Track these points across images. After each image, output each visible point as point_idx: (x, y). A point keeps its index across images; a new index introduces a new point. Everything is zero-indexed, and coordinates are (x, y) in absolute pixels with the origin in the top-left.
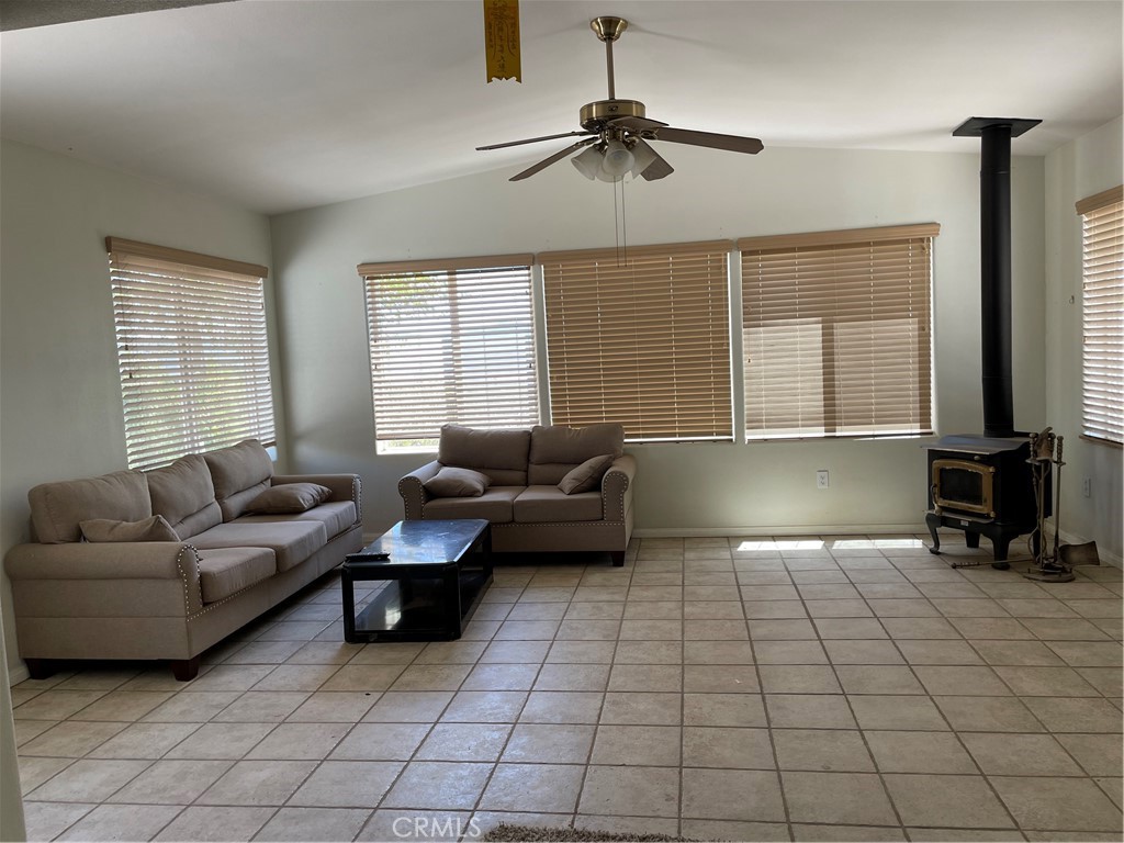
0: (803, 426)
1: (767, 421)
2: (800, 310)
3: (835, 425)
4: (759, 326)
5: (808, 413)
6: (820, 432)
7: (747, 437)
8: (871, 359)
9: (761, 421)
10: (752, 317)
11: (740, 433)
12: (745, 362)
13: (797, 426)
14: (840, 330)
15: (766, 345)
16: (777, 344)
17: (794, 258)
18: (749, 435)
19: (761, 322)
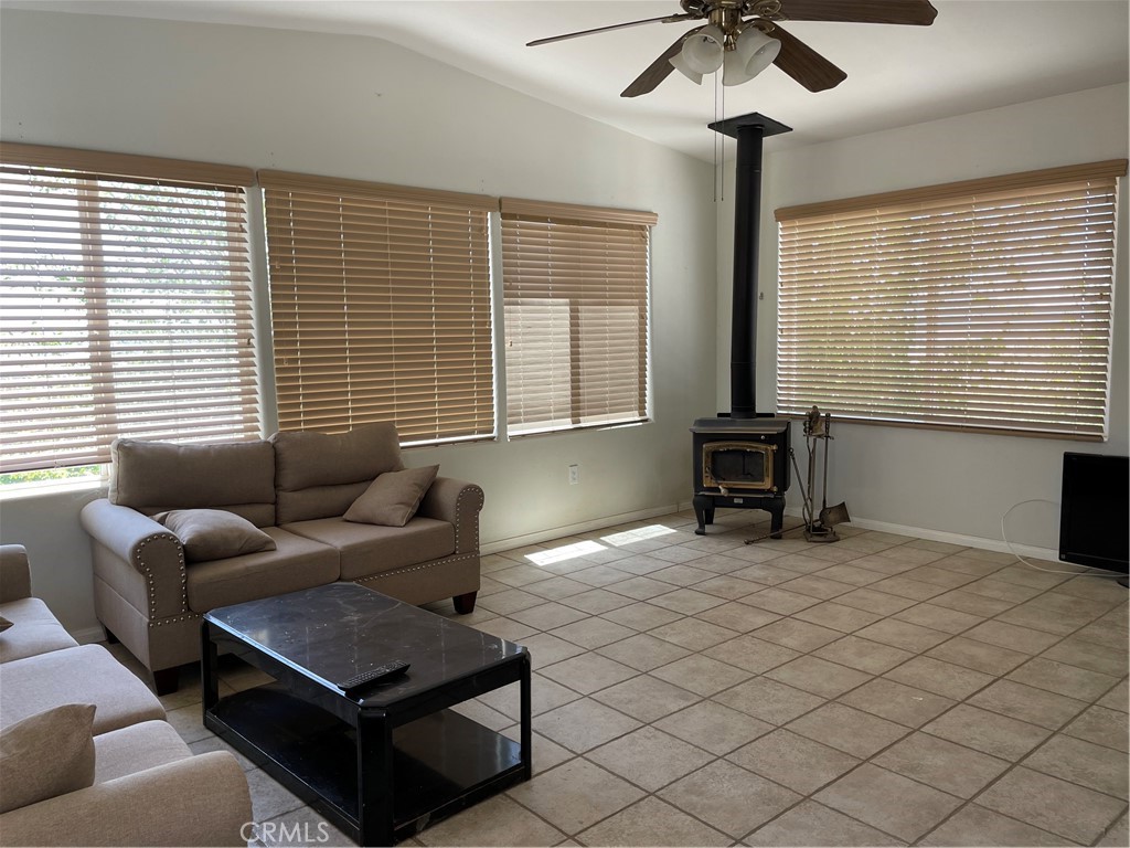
0: (555, 418)
1: (526, 413)
2: (554, 289)
3: (579, 415)
4: (517, 304)
5: (559, 403)
6: (567, 424)
7: (510, 433)
8: (605, 346)
9: (519, 414)
10: (511, 291)
11: (502, 428)
12: (507, 345)
13: (550, 419)
14: (586, 313)
15: (524, 327)
16: (535, 326)
17: (546, 229)
18: (513, 430)
19: (519, 300)
